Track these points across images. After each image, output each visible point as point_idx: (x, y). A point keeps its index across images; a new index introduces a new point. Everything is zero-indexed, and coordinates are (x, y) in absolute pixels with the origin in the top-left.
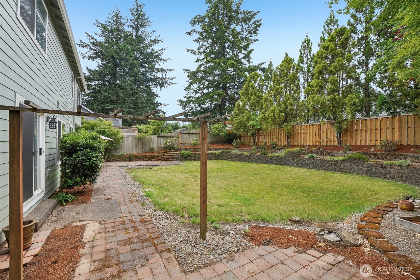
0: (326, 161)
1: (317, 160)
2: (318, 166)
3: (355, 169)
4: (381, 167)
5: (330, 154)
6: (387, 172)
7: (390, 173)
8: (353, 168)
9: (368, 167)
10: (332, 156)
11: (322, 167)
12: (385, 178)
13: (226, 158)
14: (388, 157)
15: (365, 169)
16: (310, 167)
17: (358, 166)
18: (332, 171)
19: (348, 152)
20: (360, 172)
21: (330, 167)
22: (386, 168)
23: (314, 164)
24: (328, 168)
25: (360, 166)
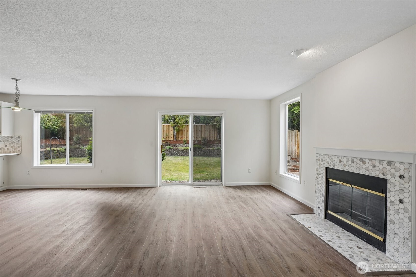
0: (180, 150)
1: (174, 150)
2: (175, 154)
3: (197, 153)
4: (210, 151)
5: (175, 146)
6: (212, 153)
7: (213, 154)
8: (196, 153)
9: (203, 152)
10: (176, 147)
11: (178, 154)
12: (211, 156)
13: (73, 155)
14: (206, 146)
15: (202, 153)
16: (169, 155)
17: (199, 152)
18: (184, 156)
19: (186, 144)
20: (200, 155)
21: (183, 154)
22: (211, 151)
23: (172, 153)
24: (182, 155)
25: (199, 151)
